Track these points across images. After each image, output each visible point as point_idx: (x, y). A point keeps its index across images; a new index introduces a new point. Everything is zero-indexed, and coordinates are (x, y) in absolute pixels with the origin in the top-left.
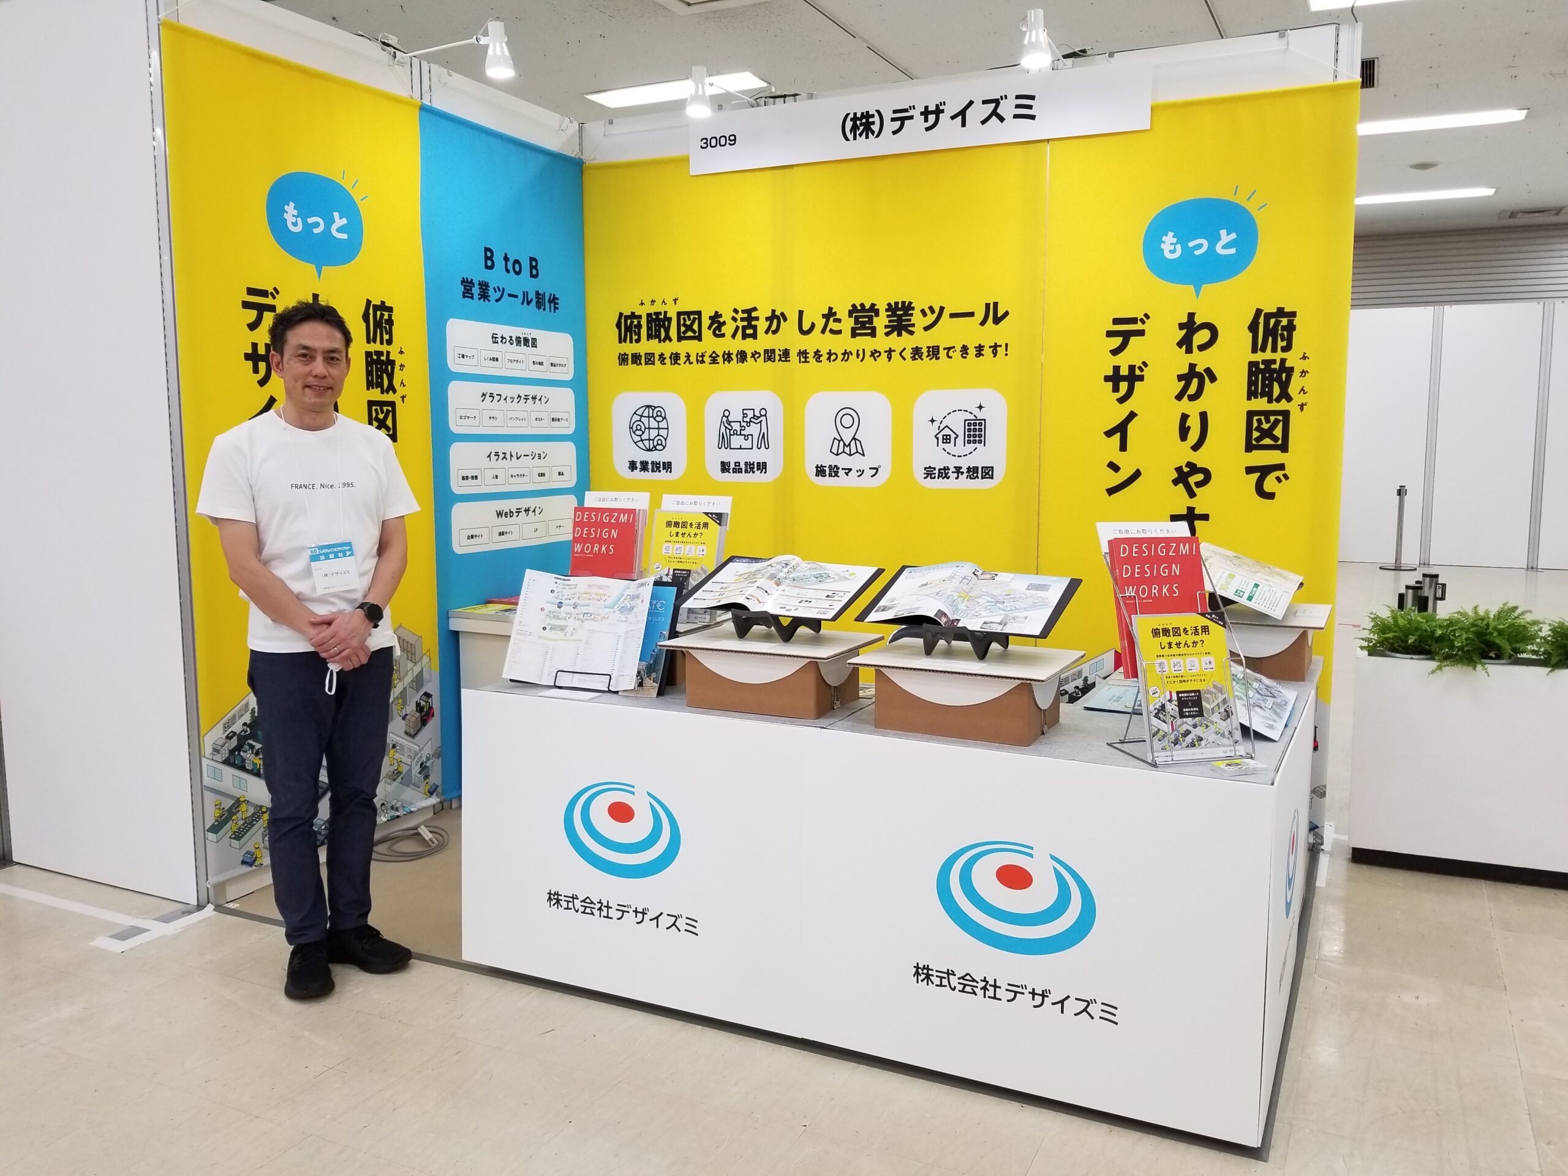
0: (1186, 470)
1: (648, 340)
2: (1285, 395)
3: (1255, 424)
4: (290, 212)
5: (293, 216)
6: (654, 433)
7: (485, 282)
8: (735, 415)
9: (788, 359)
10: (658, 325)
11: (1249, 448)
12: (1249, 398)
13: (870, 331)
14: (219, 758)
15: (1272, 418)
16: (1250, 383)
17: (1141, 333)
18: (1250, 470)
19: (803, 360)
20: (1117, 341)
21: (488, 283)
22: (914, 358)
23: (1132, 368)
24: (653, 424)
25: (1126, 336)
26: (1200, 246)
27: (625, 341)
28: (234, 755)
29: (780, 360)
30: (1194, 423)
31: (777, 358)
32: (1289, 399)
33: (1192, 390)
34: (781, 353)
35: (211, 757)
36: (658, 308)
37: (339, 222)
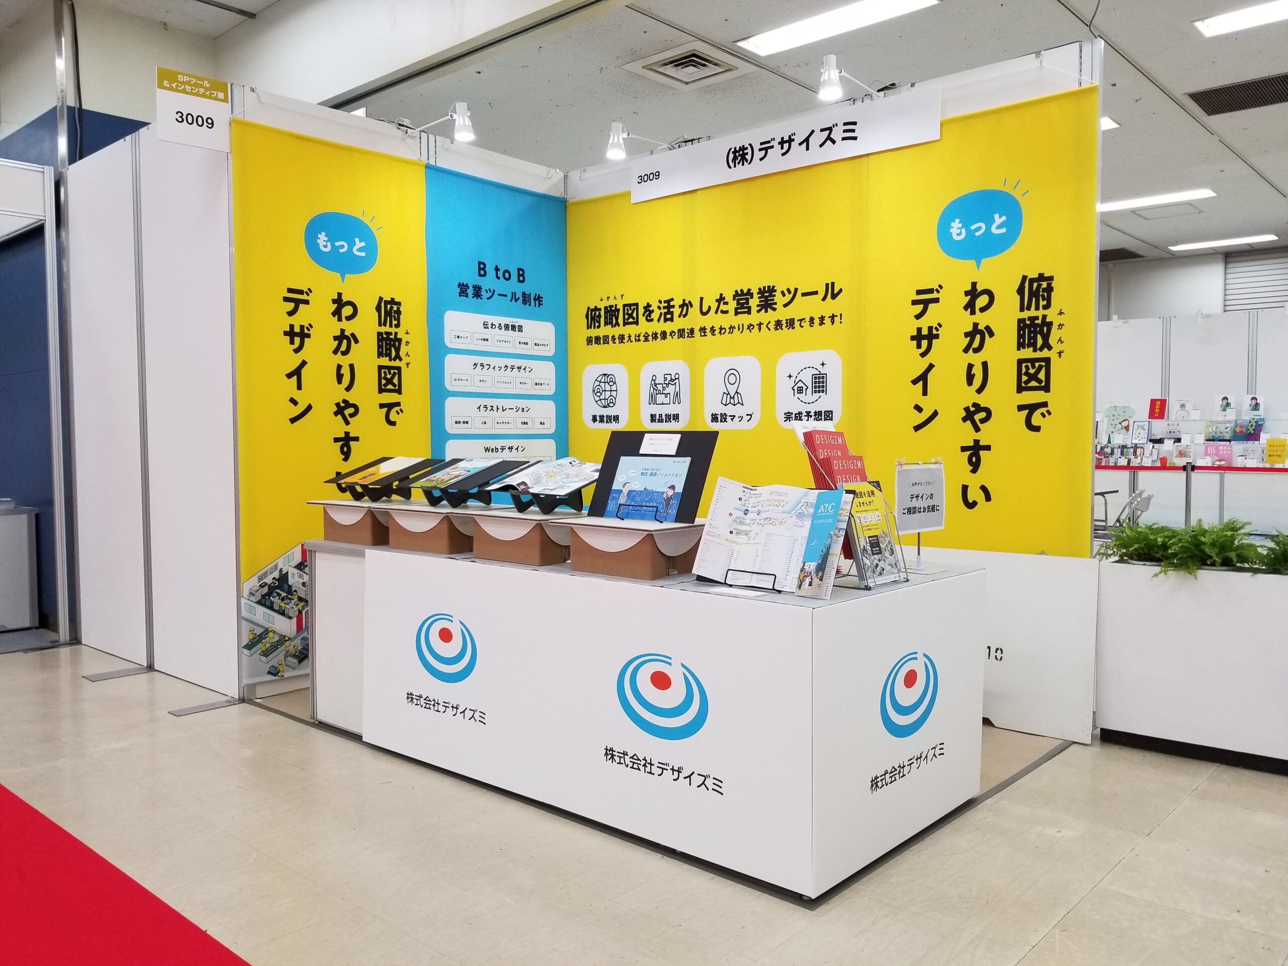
1: (605, 326)
2: (1047, 345)
3: (1024, 370)
4: (322, 238)
5: (324, 241)
6: (608, 394)
7: (478, 286)
8: (660, 380)
9: (693, 336)
10: (611, 313)
11: (1020, 389)
12: (1019, 349)
13: (747, 310)
14: (253, 599)
15: (1037, 365)
16: (1020, 336)
17: (937, 300)
18: (1021, 408)
19: (703, 334)
20: (920, 308)
21: (481, 286)
22: (776, 329)
23: (930, 328)
24: (608, 388)
25: (926, 303)
26: (979, 228)
27: (591, 328)
28: (266, 599)
29: (688, 337)
30: (978, 371)
31: (686, 335)
32: (1050, 349)
33: (976, 344)
34: (689, 331)
35: (248, 598)
36: (612, 302)
37: (359, 244)
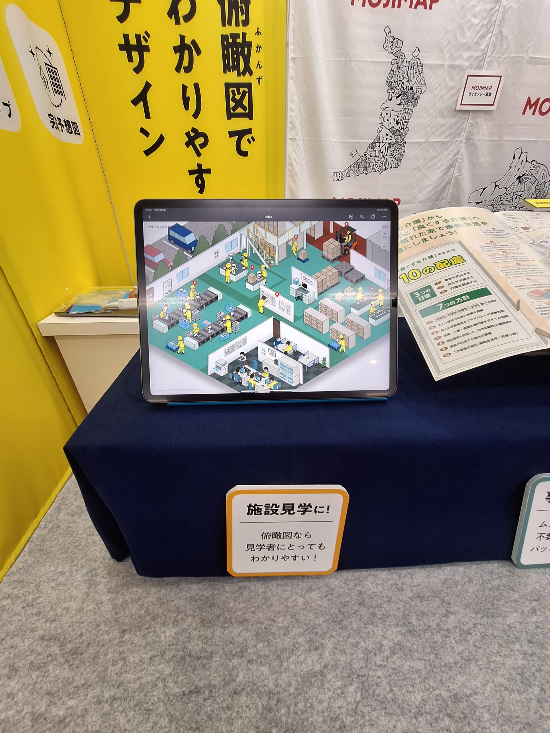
0: (192, 134)
2: (248, 70)
3: (231, 96)
11: (230, 116)
12: (225, 72)
15: (241, 90)
16: (225, 57)
18: (232, 134)
20: (120, 6)
23: (138, 37)
25: (126, 1)
30: (191, 93)
32: (251, 73)
33: (186, 63)
